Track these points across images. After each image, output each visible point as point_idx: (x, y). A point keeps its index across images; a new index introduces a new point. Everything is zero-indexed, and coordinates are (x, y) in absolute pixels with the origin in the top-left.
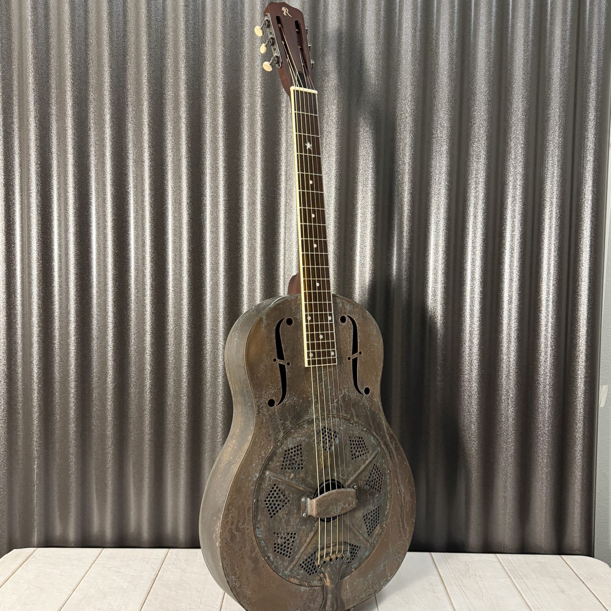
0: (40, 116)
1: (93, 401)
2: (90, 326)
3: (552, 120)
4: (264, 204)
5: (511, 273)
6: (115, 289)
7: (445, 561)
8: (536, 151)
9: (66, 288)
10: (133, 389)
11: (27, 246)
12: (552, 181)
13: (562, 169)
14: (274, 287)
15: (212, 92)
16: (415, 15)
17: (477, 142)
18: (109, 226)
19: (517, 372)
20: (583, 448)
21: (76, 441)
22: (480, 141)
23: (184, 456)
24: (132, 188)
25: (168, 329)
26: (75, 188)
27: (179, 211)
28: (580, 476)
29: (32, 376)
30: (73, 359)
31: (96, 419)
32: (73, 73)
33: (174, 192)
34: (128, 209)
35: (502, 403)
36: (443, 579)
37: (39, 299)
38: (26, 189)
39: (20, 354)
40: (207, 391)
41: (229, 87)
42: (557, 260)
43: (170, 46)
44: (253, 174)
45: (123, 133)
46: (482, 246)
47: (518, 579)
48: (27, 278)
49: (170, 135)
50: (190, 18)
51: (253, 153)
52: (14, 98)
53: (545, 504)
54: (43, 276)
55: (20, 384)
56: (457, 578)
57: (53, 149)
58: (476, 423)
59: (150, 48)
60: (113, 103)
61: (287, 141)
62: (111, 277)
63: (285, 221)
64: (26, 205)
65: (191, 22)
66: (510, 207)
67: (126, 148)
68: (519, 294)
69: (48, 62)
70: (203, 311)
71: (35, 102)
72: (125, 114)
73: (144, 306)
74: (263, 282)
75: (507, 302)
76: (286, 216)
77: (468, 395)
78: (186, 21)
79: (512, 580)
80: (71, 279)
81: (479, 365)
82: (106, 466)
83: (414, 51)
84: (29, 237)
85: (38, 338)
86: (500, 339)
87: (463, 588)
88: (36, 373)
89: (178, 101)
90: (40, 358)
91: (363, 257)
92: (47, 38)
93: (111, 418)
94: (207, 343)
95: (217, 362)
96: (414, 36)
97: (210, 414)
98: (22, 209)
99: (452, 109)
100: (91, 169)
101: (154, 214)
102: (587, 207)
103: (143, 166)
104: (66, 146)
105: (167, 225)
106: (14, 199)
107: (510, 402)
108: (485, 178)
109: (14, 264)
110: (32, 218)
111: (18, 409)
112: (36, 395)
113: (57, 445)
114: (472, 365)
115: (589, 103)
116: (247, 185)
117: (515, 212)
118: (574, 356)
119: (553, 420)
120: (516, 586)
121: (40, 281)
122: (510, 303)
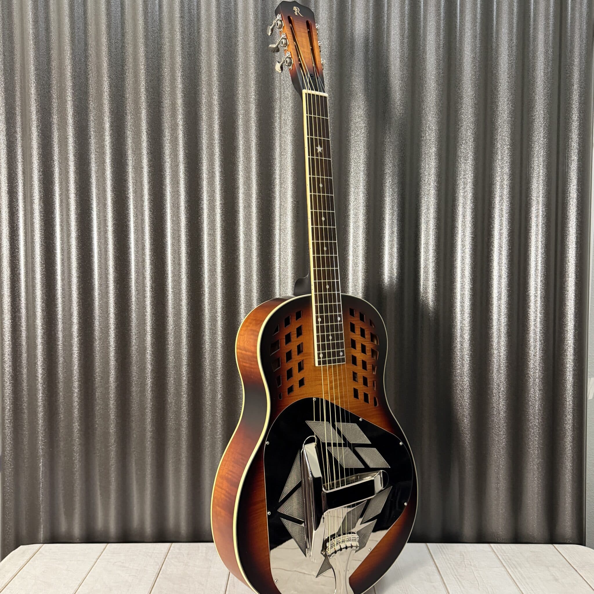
0: (42, 125)
1: (96, 400)
2: (93, 327)
3: (536, 121)
4: (259, 207)
5: (500, 270)
6: (116, 291)
7: (440, 551)
8: (521, 153)
9: (68, 291)
10: (135, 388)
11: (30, 251)
12: (538, 181)
13: (547, 168)
14: (270, 287)
15: (208, 100)
16: (402, 21)
17: (464, 144)
18: (110, 230)
19: (507, 367)
20: (573, 439)
21: (80, 439)
22: (467, 143)
23: (185, 452)
24: (132, 194)
25: (168, 329)
26: (76, 194)
27: (178, 215)
28: (570, 466)
29: (37, 376)
30: (76, 359)
31: (99, 417)
32: (74, 83)
33: (172, 197)
34: (128, 213)
35: (494, 396)
36: (440, 569)
37: (43, 302)
38: (29, 195)
39: (24, 355)
40: (206, 389)
41: (224, 95)
42: (544, 256)
43: (167, 55)
44: (248, 178)
45: (122, 140)
46: (472, 245)
47: (512, 567)
48: (31, 281)
49: (168, 142)
50: (186, 28)
51: (248, 159)
52: (17, 108)
53: (537, 494)
54: (46, 280)
55: (25, 384)
56: (453, 568)
57: (55, 157)
58: (469, 417)
59: (147, 58)
60: (112, 112)
61: (280, 146)
62: (113, 279)
63: (280, 223)
64: (29, 211)
65: (187, 32)
66: (498, 206)
67: (125, 155)
68: (508, 291)
69: (49, 74)
70: (202, 311)
71: (37, 112)
72: (124, 123)
73: (144, 307)
74: (259, 282)
75: (497, 298)
76: (280, 218)
77: (460, 389)
78: (182, 32)
79: (506, 569)
80: (74, 282)
81: (470, 360)
82: (109, 463)
83: (402, 57)
84: (33, 242)
85: (42, 340)
86: (491, 334)
87: (458, 577)
88: (41, 374)
89: (175, 109)
90: (44, 359)
91: (356, 256)
92: (48, 49)
93: (114, 416)
94: (206, 342)
95: (215, 360)
96: (402, 43)
97: (210, 411)
98: (25, 215)
99: (440, 112)
100: (92, 175)
101: (153, 218)
102: (573, 205)
103: (141, 172)
104: (67, 154)
105: (166, 228)
106: (18, 205)
107: (501, 396)
108: (473, 179)
109: (19, 269)
110: (35, 224)
111: (23, 409)
112: (41, 395)
113: (62, 444)
114: (464, 360)
115: (572, 105)
116: (243, 189)
117: (502, 211)
118: (563, 350)
119: (543, 413)
120: (510, 575)
121: (44, 284)
122: (500, 299)
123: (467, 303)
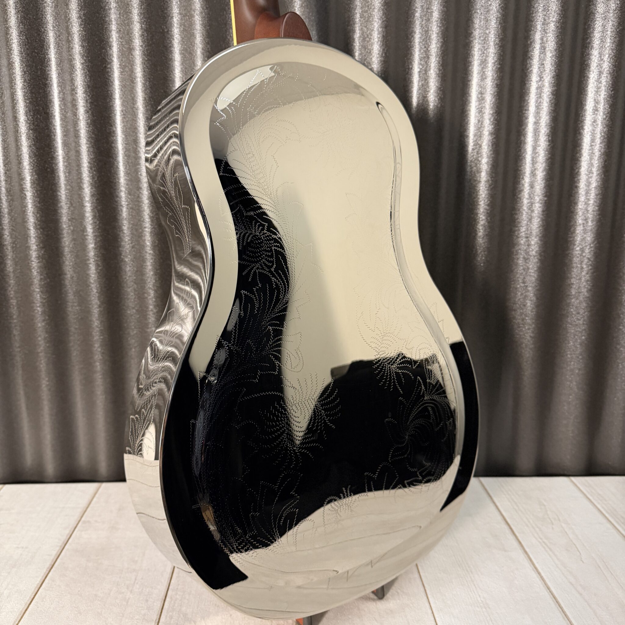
35: (573, 267)
58: (534, 299)
75: (591, 110)
77: (524, 258)
81: (543, 211)
97: (135, 290)
107: (585, 266)
114: (533, 211)
122: (596, 110)
123: (545, 118)
